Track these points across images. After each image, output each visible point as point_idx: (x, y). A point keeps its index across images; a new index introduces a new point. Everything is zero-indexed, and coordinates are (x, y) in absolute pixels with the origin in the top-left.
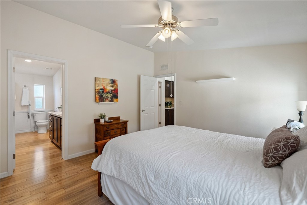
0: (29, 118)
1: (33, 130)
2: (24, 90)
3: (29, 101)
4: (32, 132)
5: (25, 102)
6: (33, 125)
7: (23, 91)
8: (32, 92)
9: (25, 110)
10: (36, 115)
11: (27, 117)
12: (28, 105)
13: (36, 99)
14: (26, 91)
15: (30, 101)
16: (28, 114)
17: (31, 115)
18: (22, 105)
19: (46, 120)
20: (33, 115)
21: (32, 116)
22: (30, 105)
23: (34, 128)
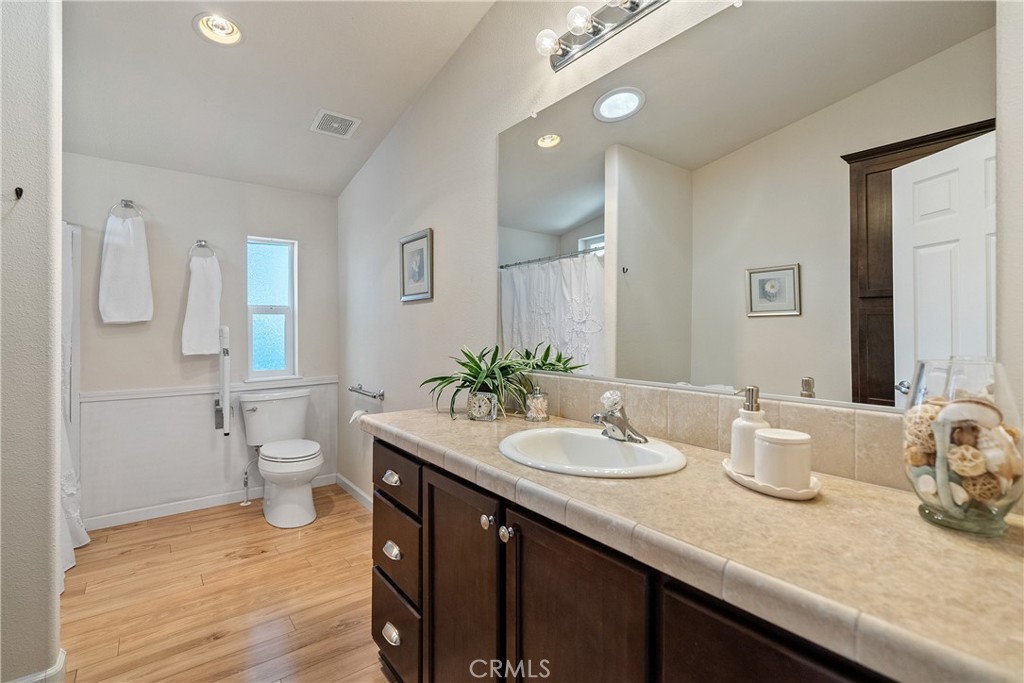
0: (219, 424)
1: (240, 495)
2: (197, 263)
3: (221, 331)
4: (233, 508)
5: (198, 339)
6: (241, 463)
7: (189, 273)
8: (235, 277)
9: (203, 384)
10: (254, 410)
11: (211, 420)
12: (216, 350)
13: (256, 317)
14: (206, 269)
15: (227, 329)
16: (217, 403)
17: (232, 408)
18: (187, 352)
19: (308, 435)
20: (241, 410)
21: (236, 412)
22: (226, 352)
23: (246, 484)
